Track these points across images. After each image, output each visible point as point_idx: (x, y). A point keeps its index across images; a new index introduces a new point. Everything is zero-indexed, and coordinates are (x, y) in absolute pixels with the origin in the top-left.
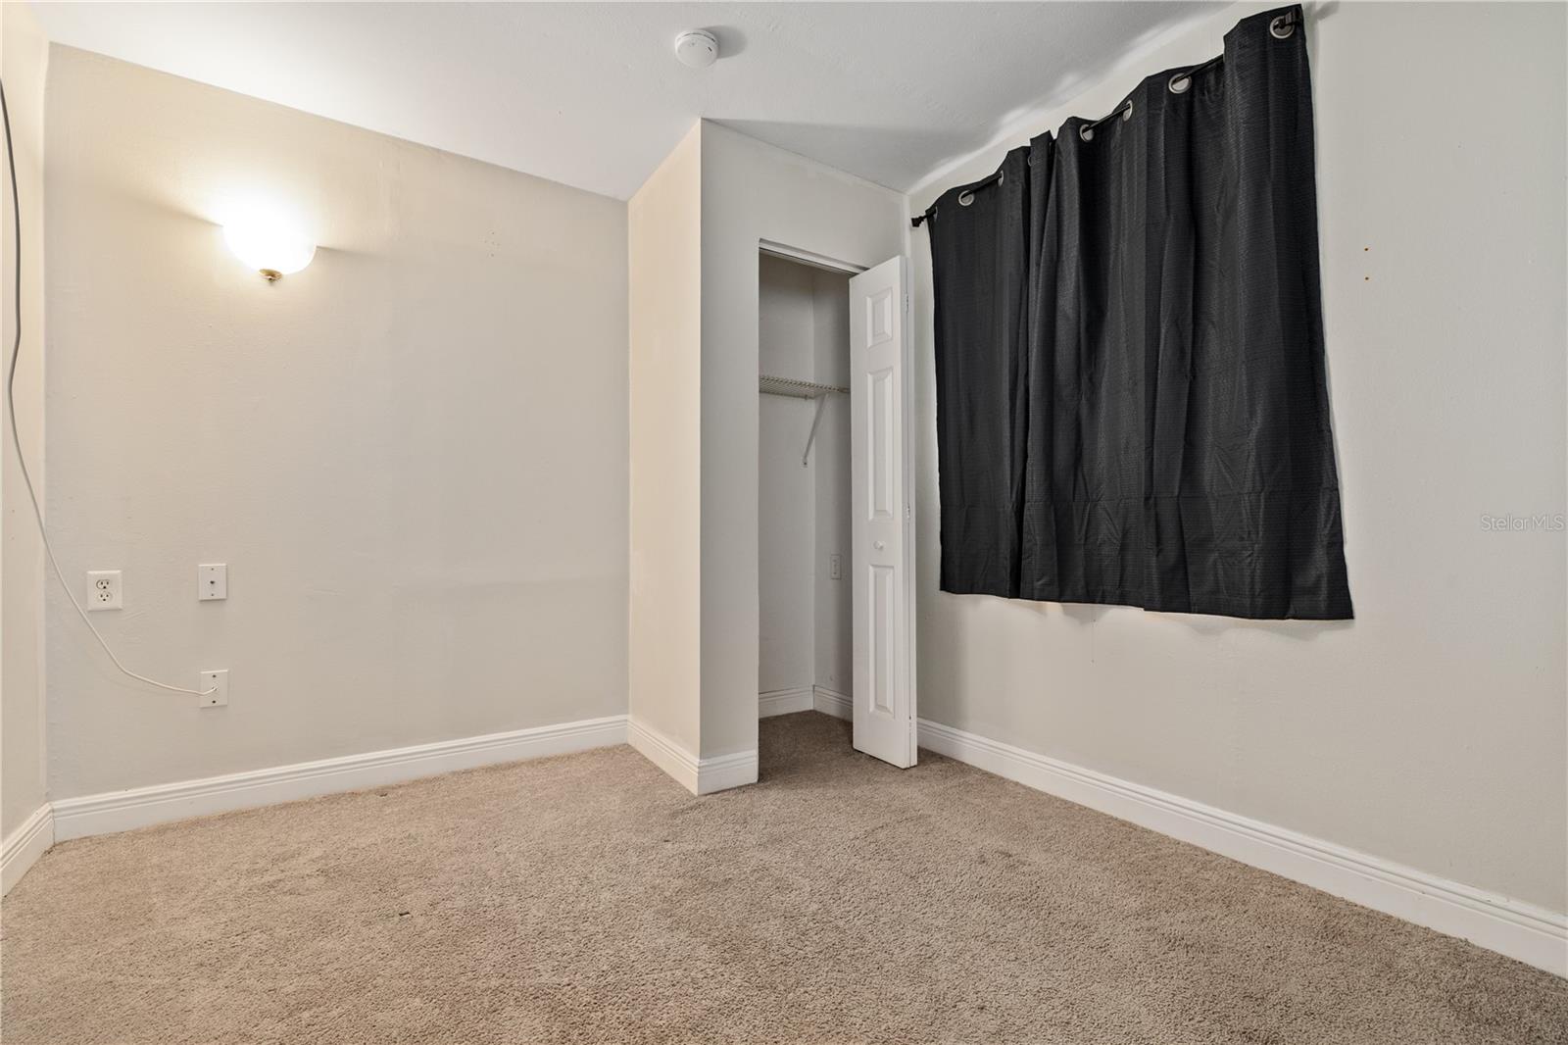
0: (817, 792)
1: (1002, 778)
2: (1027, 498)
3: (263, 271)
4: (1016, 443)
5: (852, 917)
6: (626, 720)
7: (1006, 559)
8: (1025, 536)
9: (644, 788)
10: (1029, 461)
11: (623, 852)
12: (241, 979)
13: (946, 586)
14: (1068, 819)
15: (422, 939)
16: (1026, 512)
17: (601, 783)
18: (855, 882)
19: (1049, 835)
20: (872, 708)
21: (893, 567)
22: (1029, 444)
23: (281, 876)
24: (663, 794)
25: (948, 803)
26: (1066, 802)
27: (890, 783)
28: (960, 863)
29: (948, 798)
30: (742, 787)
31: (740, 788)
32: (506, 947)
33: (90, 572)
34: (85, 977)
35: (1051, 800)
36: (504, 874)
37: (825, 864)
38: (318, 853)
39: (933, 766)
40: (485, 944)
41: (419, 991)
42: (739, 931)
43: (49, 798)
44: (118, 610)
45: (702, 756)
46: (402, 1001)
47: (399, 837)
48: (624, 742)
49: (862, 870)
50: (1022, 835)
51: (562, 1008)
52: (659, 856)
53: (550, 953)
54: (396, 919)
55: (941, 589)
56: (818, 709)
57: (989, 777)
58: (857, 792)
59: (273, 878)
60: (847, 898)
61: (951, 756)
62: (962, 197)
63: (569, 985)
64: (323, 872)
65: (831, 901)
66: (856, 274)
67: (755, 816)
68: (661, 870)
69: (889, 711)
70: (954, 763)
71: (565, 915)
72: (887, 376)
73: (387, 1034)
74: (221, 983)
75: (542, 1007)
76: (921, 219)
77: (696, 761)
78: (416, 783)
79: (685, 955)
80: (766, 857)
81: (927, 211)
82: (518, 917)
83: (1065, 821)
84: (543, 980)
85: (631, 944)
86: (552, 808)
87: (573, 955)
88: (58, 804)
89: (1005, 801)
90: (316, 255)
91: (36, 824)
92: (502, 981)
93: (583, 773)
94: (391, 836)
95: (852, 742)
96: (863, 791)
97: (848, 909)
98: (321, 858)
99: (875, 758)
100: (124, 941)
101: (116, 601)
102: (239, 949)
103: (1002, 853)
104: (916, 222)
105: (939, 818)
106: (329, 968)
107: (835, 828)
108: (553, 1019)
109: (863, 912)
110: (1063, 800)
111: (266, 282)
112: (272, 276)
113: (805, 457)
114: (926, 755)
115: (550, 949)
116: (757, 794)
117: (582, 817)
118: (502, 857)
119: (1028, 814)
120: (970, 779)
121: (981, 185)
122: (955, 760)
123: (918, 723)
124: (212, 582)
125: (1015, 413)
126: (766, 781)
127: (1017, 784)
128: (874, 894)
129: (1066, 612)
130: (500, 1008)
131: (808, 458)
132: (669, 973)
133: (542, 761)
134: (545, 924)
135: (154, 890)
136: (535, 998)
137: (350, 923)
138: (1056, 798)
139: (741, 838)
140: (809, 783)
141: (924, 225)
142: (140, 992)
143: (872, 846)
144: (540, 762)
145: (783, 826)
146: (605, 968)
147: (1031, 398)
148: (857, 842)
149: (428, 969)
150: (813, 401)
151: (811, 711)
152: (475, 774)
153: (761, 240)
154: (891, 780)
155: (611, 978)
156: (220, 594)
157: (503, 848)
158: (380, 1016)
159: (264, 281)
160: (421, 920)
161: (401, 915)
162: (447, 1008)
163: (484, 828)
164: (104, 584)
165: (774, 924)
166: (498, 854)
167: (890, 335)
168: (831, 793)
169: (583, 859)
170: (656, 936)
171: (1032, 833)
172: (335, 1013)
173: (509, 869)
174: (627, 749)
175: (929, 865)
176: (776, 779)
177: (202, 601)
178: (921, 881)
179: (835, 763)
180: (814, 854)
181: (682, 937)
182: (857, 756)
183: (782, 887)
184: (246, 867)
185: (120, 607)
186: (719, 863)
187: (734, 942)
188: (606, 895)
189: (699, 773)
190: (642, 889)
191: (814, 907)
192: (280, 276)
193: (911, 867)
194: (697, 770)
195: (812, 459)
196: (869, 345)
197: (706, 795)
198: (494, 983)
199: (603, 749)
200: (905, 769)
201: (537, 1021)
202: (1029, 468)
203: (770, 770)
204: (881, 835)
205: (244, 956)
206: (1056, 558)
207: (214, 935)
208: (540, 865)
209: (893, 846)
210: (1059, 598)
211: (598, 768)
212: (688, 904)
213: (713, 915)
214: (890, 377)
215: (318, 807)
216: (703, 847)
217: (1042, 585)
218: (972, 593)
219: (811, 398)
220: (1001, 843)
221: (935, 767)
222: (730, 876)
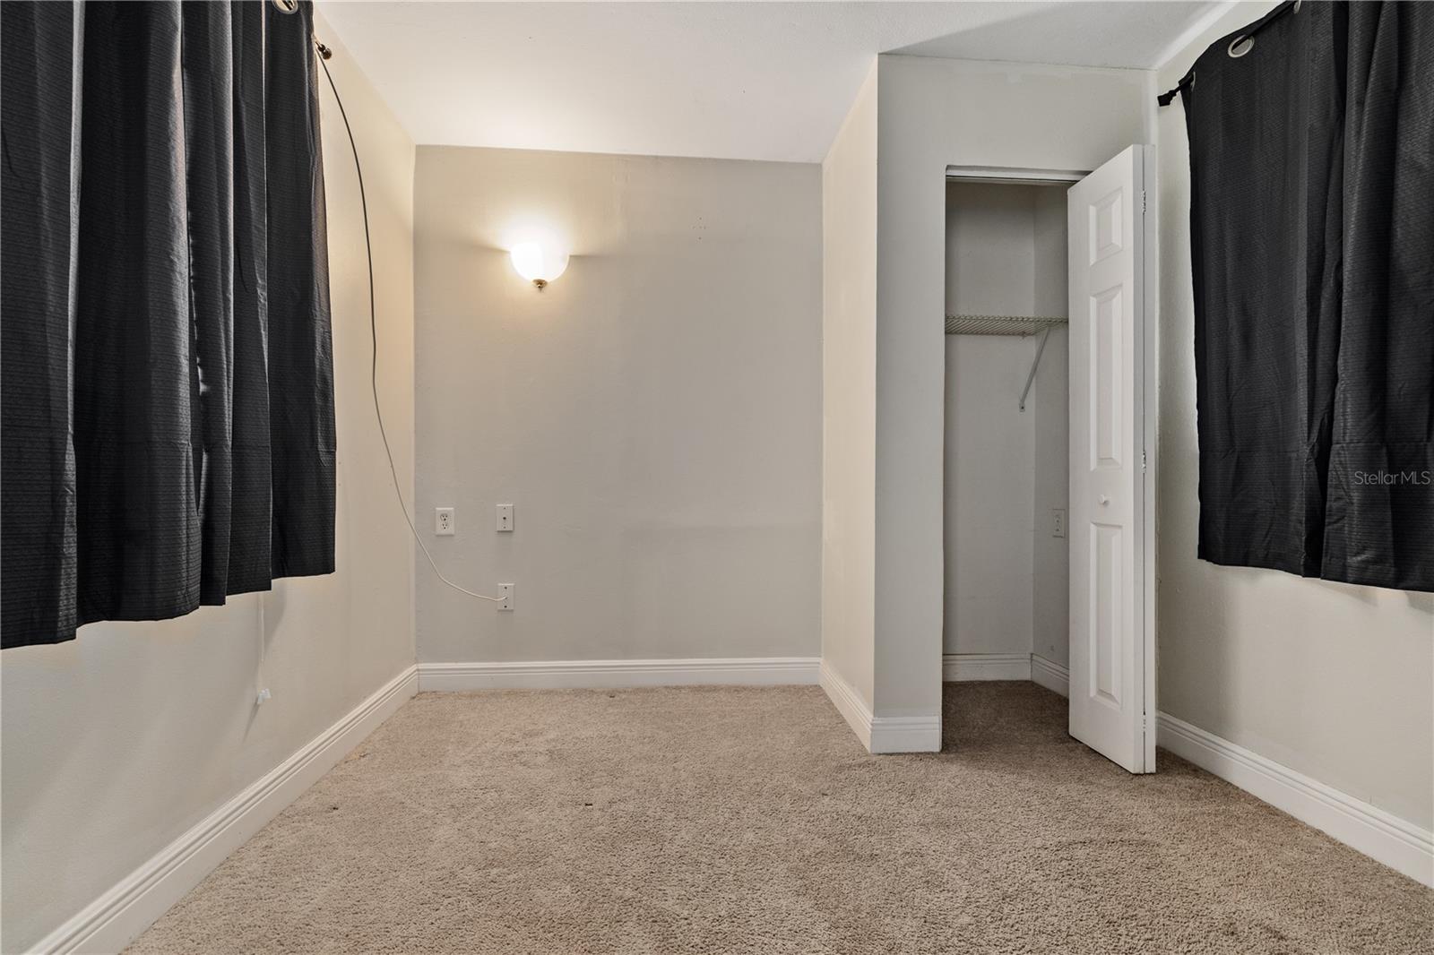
0: (1009, 778)
1: (1292, 819)
2: (1335, 438)
3: (535, 281)
4: (1320, 364)
5: (1010, 949)
6: (819, 663)
7: (1301, 523)
8: (1330, 491)
9: (820, 733)
10: (1340, 386)
11: (779, 796)
12: (469, 826)
13: (1205, 552)
14: (1408, 910)
15: (592, 832)
16: (1333, 459)
17: (782, 720)
18: (1027, 904)
19: (1364, 925)
20: (1093, 693)
21: (1120, 527)
22: (1340, 361)
23: (525, 748)
24: (835, 744)
25: (1192, 834)
26: (1410, 882)
27: (1110, 788)
28: (1191, 924)
29: (1193, 828)
30: (921, 753)
31: (918, 754)
32: (649, 861)
33: (438, 509)
34: (394, 794)
35: (1379, 871)
36: (673, 790)
37: (994, 869)
38: (552, 736)
39: (1180, 780)
40: (634, 853)
41: (571, 879)
42: (868, 920)
43: (417, 661)
44: (452, 536)
45: (876, 713)
46: (558, 884)
47: (609, 735)
48: (815, 684)
49: (1041, 891)
50: (1310, 912)
51: (672, 940)
52: (812, 809)
53: (681, 880)
54: (581, 808)
55: (1200, 557)
56: (1036, 679)
57: (1271, 812)
58: (1061, 789)
59: (519, 749)
60: (1010, 922)
61: (1210, 770)
62: (1233, 48)
63: (686, 919)
64: (551, 752)
65: (989, 919)
66: (1077, 181)
67: (925, 790)
68: (809, 824)
69: (1116, 701)
70: (1215, 782)
71: (707, 846)
72: (1114, 296)
73: (536, 911)
74: (458, 825)
75: (656, 933)
76: (1172, 93)
77: (870, 716)
78: (637, 691)
79: (803, 926)
80: (925, 840)
81: (1179, 82)
82: (669, 835)
83: (1403, 913)
84: (666, 905)
85: (755, 896)
86: (733, 735)
87: (700, 889)
88: (422, 666)
89: (1290, 854)
90: (569, 264)
91: (406, 676)
92: (635, 893)
93: (769, 708)
94: (605, 733)
95: (1067, 727)
96: (1069, 790)
97: (1007, 936)
98: (553, 740)
99: (1096, 752)
100: (422, 774)
101: (451, 530)
102: (477, 801)
103: (1268, 929)
104: (1164, 100)
105: (1171, 851)
106: (523, 836)
107: (1020, 828)
108: (661, 949)
109: (1028, 947)
110: (1402, 878)
111: (538, 289)
112: (541, 284)
113: (1023, 401)
114: (1169, 761)
115: (682, 876)
116: (935, 766)
117: (754, 751)
118: (676, 773)
119: (1329, 884)
120: (1236, 809)
121: (1264, 21)
122: (1216, 777)
123: (1159, 718)
124: (505, 518)
125: (1317, 322)
126: (949, 752)
127: (1318, 833)
128: (1050, 928)
129: (1413, 604)
130: (624, 920)
131: (1025, 402)
132: (780, 942)
133: (737, 689)
134: (687, 849)
135: (452, 740)
136: (653, 921)
137: (551, 801)
138: (1390, 870)
139: (903, 811)
140: (1001, 766)
141: (1177, 100)
142: (414, 816)
143: (1064, 863)
144: (736, 690)
145: (956, 809)
146: (723, 913)
147: (1345, 294)
148: (1044, 853)
149: (585, 862)
150: (1033, 338)
151: (1026, 681)
152: (683, 691)
153: (949, 167)
154: (1114, 784)
155: (725, 926)
156: (509, 528)
157: (680, 765)
158: (539, 892)
159: (535, 289)
160: (597, 814)
161: (587, 805)
162: (585, 904)
163: (672, 742)
164: (444, 516)
165: (910, 925)
166: (675, 769)
167: (1120, 246)
168: (1026, 783)
169: (742, 793)
170: (780, 895)
171: (1330, 914)
172: (511, 877)
173: (679, 787)
174: (817, 690)
175: (1141, 913)
176: (963, 752)
177: (499, 531)
178: (1122, 930)
179: (1039, 748)
180: (984, 852)
181: (806, 906)
182: (1072, 745)
183: (932, 882)
184: (506, 736)
185: (453, 533)
186: (871, 833)
187: (859, 931)
188: (750, 835)
189: (872, 730)
190: (784, 839)
191: (965, 919)
192: (546, 283)
193: (1114, 909)
194: (870, 726)
195: (1031, 403)
196: (1092, 263)
197: (880, 754)
198: (629, 893)
199: (794, 687)
200: (1136, 775)
201: (648, 946)
202: (1339, 396)
203: (956, 740)
204: (1080, 853)
205: (479, 808)
206: (1389, 525)
207: (469, 786)
208: (704, 790)
209: (1094, 871)
210: (1397, 581)
211: (784, 705)
212: (823, 871)
213: (846, 892)
214: (1119, 296)
215: (566, 698)
216: (860, 810)
217: (1363, 561)
218: (1246, 565)
219: (1029, 334)
220: (1271, 914)
221: (1185, 781)
222: (878, 852)
